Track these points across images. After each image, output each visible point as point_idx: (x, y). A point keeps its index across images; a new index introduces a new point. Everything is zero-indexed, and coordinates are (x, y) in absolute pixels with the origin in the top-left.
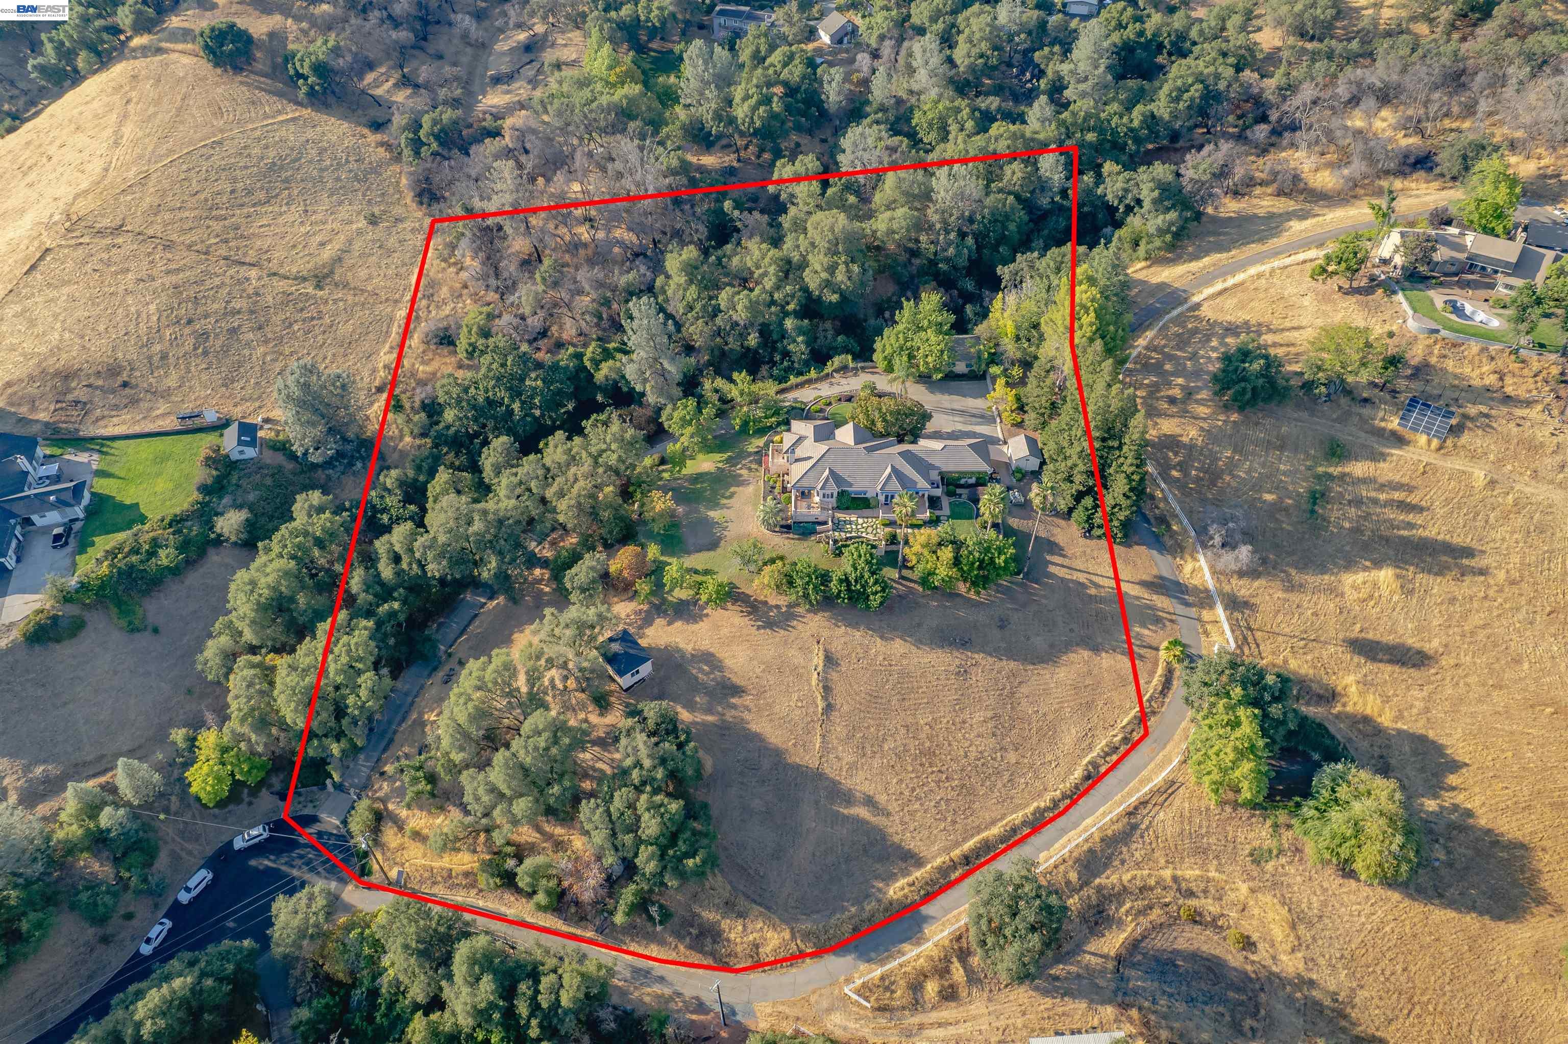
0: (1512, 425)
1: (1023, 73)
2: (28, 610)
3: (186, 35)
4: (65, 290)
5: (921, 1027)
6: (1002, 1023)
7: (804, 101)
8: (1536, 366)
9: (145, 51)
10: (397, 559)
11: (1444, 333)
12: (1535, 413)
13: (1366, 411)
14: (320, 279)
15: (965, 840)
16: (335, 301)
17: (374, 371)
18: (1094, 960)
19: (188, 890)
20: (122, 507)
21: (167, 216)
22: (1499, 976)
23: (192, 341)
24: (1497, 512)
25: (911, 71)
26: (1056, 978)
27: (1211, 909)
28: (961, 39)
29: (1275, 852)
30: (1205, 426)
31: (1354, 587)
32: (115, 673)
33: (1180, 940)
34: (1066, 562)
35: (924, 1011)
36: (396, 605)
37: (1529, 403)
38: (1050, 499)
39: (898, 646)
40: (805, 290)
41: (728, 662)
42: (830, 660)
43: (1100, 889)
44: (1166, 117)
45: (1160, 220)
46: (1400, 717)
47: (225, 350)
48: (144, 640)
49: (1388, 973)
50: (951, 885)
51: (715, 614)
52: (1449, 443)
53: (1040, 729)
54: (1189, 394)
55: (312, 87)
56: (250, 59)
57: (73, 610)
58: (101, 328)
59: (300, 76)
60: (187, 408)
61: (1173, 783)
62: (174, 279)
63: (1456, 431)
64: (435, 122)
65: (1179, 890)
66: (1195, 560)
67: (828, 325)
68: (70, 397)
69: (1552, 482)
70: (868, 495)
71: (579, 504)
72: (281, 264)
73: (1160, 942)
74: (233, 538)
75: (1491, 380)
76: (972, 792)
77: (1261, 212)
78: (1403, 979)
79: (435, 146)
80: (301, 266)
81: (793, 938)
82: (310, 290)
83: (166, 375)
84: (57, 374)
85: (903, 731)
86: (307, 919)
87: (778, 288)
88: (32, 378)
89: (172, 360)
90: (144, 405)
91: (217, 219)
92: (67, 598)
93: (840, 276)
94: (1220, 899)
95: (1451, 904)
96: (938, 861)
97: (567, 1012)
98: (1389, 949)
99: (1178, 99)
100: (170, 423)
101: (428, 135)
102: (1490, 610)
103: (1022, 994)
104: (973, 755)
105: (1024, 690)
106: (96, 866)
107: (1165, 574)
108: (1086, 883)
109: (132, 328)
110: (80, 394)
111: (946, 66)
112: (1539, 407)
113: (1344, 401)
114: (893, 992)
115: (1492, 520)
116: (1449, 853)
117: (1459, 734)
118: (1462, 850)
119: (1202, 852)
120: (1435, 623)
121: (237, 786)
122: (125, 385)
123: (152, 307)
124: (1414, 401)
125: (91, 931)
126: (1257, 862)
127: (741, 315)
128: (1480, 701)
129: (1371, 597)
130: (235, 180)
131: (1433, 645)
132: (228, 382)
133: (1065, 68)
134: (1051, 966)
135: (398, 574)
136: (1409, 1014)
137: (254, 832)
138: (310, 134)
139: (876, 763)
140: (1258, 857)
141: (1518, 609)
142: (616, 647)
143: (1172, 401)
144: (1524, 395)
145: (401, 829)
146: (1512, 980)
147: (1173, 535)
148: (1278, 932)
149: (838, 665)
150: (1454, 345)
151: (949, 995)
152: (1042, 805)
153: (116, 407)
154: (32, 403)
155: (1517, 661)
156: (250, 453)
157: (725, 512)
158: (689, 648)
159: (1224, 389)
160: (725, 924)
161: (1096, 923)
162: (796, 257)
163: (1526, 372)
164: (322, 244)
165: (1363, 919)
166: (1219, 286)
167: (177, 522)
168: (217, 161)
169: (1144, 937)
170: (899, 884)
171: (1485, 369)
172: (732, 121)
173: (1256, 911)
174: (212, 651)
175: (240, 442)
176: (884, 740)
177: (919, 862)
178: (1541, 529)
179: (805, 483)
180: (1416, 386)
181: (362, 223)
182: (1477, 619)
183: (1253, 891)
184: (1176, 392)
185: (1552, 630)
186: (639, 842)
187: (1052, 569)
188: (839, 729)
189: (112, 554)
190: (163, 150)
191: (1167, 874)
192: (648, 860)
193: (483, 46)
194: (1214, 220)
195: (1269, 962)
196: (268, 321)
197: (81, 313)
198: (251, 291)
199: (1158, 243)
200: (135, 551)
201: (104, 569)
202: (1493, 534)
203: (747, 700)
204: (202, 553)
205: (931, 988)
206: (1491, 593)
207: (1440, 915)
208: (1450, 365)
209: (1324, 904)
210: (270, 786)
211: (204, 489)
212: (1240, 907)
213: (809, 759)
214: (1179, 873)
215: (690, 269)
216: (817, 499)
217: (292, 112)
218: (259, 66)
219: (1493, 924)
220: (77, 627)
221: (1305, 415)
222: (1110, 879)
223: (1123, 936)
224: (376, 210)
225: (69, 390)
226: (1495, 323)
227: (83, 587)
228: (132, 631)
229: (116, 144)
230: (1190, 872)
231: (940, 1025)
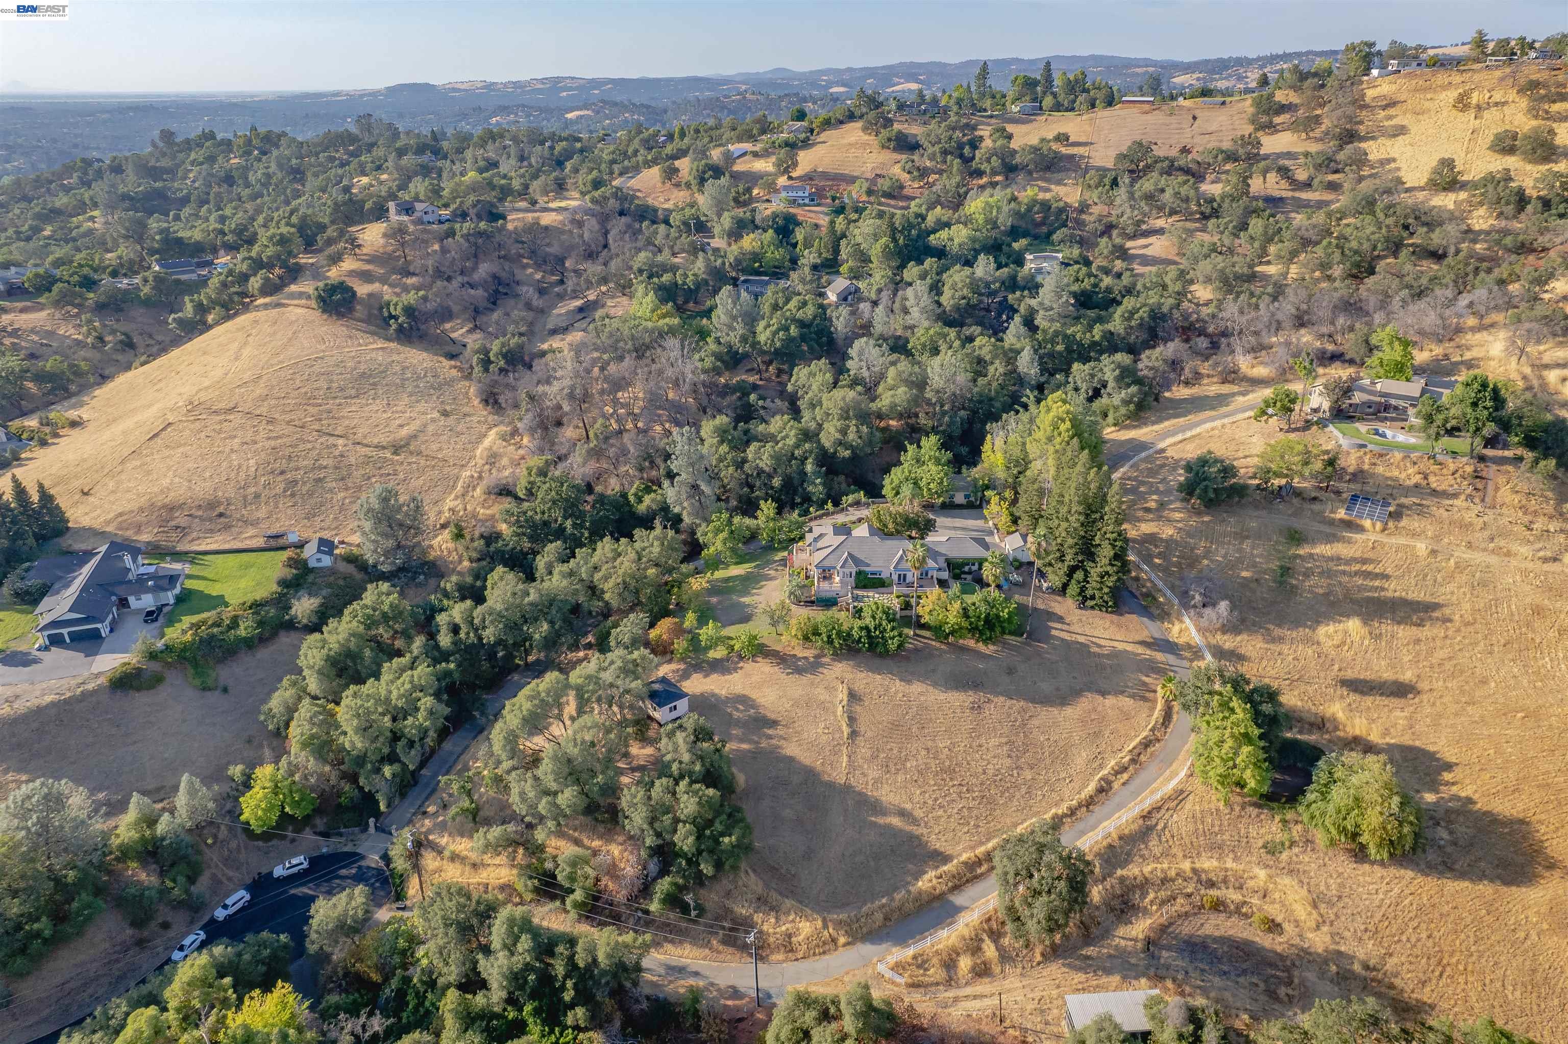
0: (1442, 511)
1: (1000, 315)
2: (116, 664)
3: (301, 295)
4: (181, 450)
5: (956, 1000)
6: (1037, 995)
7: (816, 333)
8: (1452, 467)
9: (266, 306)
10: (455, 629)
11: (1370, 447)
12: (1458, 502)
13: (1316, 507)
14: (397, 449)
15: (988, 840)
16: (410, 464)
17: (440, 512)
18: (1123, 943)
19: (225, 907)
20: (209, 597)
21: (273, 402)
22: (1522, 935)
23: (283, 486)
24: (1443, 573)
25: (906, 311)
26: (1088, 958)
27: (1234, 897)
28: (946, 288)
29: (1287, 844)
30: (1180, 525)
31: (1329, 636)
32: (184, 721)
33: (1207, 926)
34: (1065, 627)
35: (958, 987)
36: (452, 666)
37: (1455, 496)
38: (1044, 544)
39: (917, 688)
40: (822, 449)
41: (761, 701)
42: (853, 696)
43: (1122, 879)
44: (1122, 331)
45: (1123, 394)
46: (1386, 733)
47: (310, 494)
48: (214, 697)
49: (1413, 940)
50: (977, 878)
51: (748, 666)
52: (1391, 524)
53: (1053, 752)
54: (1162, 505)
55: (401, 325)
56: (351, 310)
57: (155, 666)
58: (208, 474)
59: (391, 317)
60: (275, 530)
61: (1182, 792)
62: (272, 443)
63: (1396, 516)
64: (503, 345)
65: (1199, 881)
66: (1182, 622)
67: (842, 478)
68: (173, 523)
69: (1485, 550)
70: (883, 576)
71: (624, 582)
72: (365, 437)
73: (1186, 929)
74: (305, 621)
75: (1417, 479)
76: (991, 802)
77: (1211, 394)
78: (1430, 943)
79: (502, 363)
80: (383, 439)
81: (825, 926)
82: (388, 455)
83: (257, 509)
84: (164, 506)
85: (924, 753)
86: (346, 910)
87: (797, 446)
88: (141, 510)
89: (263, 498)
90: (235, 530)
91: (314, 405)
92: (152, 656)
93: (852, 436)
94: (1241, 888)
95: (1462, 875)
96: (964, 857)
97: (604, 973)
98: (1411, 919)
99: (1129, 319)
100: (260, 542)
101: (496, 355)
102: (1451, 645)
103: (1055, 969)
104: (991, 772)
105: (1035, 722)
106: (143, 876)
107: (1157, 635)
108: (1110, 875)
109: (233, 475)
110: (182, 521)
111: (935, 306)
112: (1463, 497)
113: (1295, 501)
114: (926, 970)
115: (1439, 579)
116: (1451, 833)
117: (1443, 741)
118: (1464, 829)
119: (1217, 848)
120: (1406, 659)
121: (285, 818)
122: (221, 515)
123: (252, 462)
124: (1355, 498)
125: (129, 932)
126: (1272, 852)
127: (765, 463)
128: (1456, 715)
129: (1344, 643)
130: (331, 381)
131: (1407, 676)
132: (309, 516)
133: (1033, 302)
134: (1082, 948)
135: (455, 643)
136: (1441, 975)
137: (294, 861)
138: (395, 357)
139: (900, 778)
140: (1271, 849)
141: (1476, 644)
142: (656, 687)
143: (1147, 510)
144: (1450, 490)
145: (440, 852)
146: (1534, 936)
147: (1159, 605)
148: (1301, 911)
149: (860, 700)
150: (1381, 455)
151: (982, 971)
152: (1060, 812)
153: (211, 531)
154: (139, 528)
155: (1484, 682)
156: (327, 561)
157: (755, 598)
158: (723, 692)
159: (1191, 493)
160: (758, 918)
161: (1122, 911)
162: (813, 425)
163: (1445, 471)
164: (401, 426)
165: (1381, 896)
166: (1180, 437)
167: (256, 606)
168: (317, 368)
169: (1171, 924)
170: (926, 877)
171: (1410, 471)
172: (755, 344)
173: (1277, 895)
174: (276, 702)
175: (319, 551)
176: (907, 760)
177: (946, 859)
178: (1483, 584)
179: (827, 563)
180: (1355, 487)
181: (436, 415)
182: (1441, 654)
183: (1271, 877)
184: (1153, 505)
185: (1510, 656)
186: (677, 821)
187: (1054, 632)
188: (864, 751)
189: (196, 626)
190: (275, 361)
191: (1186, 866)
192: (686, 838)
193: (542, 311)
194: (1170, 400)
195: (1297, 941)
196: (350, 475)
197: (191, 465)
198: (337, 453)
199: (1123, 411)
200: (217, 624)
201: (188, 637)
202: (1443, 590)
203: (780, 731)
204: (274, 634)
205: (965, 963)
206: (1450, 633)
207: (1453, 886)
208: (1380, 469)
209: (1342, 885)
210: (314, 826)
211: (283, 583)
212: (1261, 894)
213: (838, 773)
214: (1197, 866)
215: (722, 435)
216: (837, 579)
217: (380, 344)
218: (357, 315)
219: (1505, 889)
220: (157, 680)
221: (1264, 513)
222: (1132, 871)
223: (1149, 921)
224: (448, 408)
225: (172, 519)
226: (1413, 440)
227: (168, 648)
228: (204, 689)
229: (236, 359)
230: (1208, 863)
231: (975, 997)
